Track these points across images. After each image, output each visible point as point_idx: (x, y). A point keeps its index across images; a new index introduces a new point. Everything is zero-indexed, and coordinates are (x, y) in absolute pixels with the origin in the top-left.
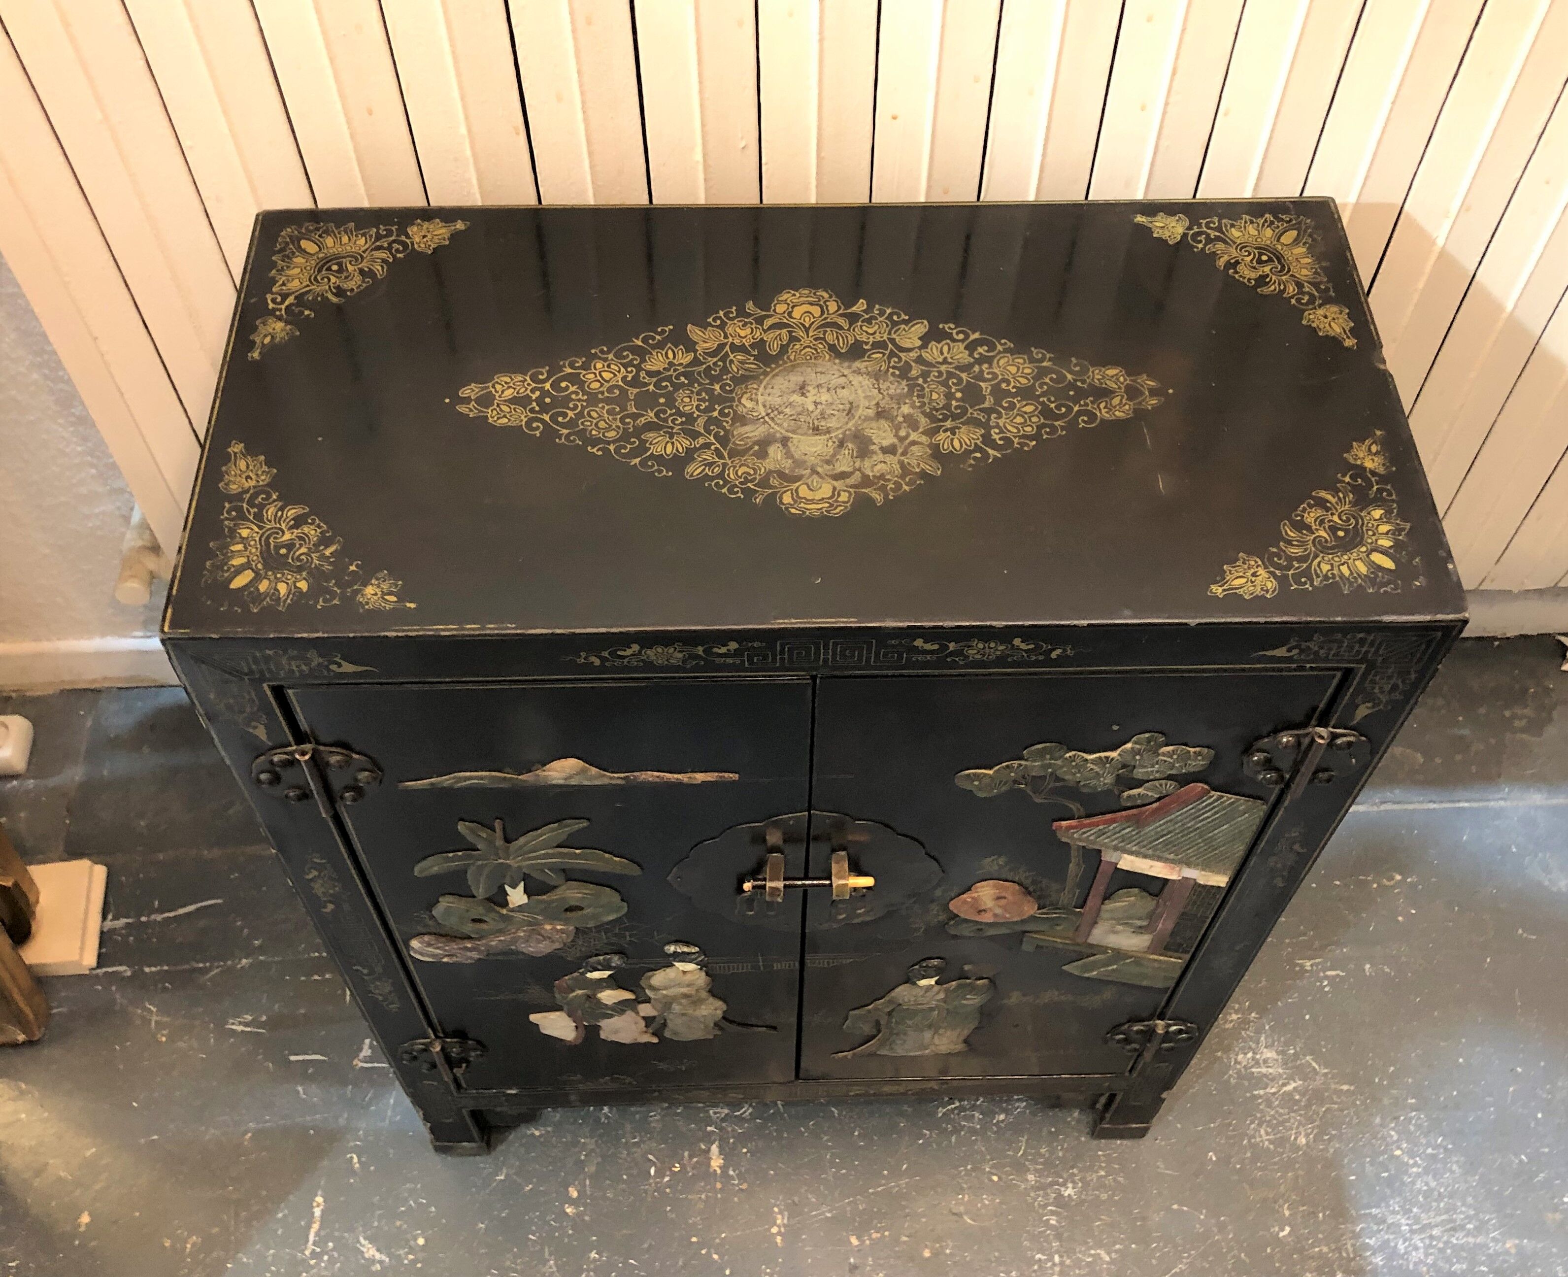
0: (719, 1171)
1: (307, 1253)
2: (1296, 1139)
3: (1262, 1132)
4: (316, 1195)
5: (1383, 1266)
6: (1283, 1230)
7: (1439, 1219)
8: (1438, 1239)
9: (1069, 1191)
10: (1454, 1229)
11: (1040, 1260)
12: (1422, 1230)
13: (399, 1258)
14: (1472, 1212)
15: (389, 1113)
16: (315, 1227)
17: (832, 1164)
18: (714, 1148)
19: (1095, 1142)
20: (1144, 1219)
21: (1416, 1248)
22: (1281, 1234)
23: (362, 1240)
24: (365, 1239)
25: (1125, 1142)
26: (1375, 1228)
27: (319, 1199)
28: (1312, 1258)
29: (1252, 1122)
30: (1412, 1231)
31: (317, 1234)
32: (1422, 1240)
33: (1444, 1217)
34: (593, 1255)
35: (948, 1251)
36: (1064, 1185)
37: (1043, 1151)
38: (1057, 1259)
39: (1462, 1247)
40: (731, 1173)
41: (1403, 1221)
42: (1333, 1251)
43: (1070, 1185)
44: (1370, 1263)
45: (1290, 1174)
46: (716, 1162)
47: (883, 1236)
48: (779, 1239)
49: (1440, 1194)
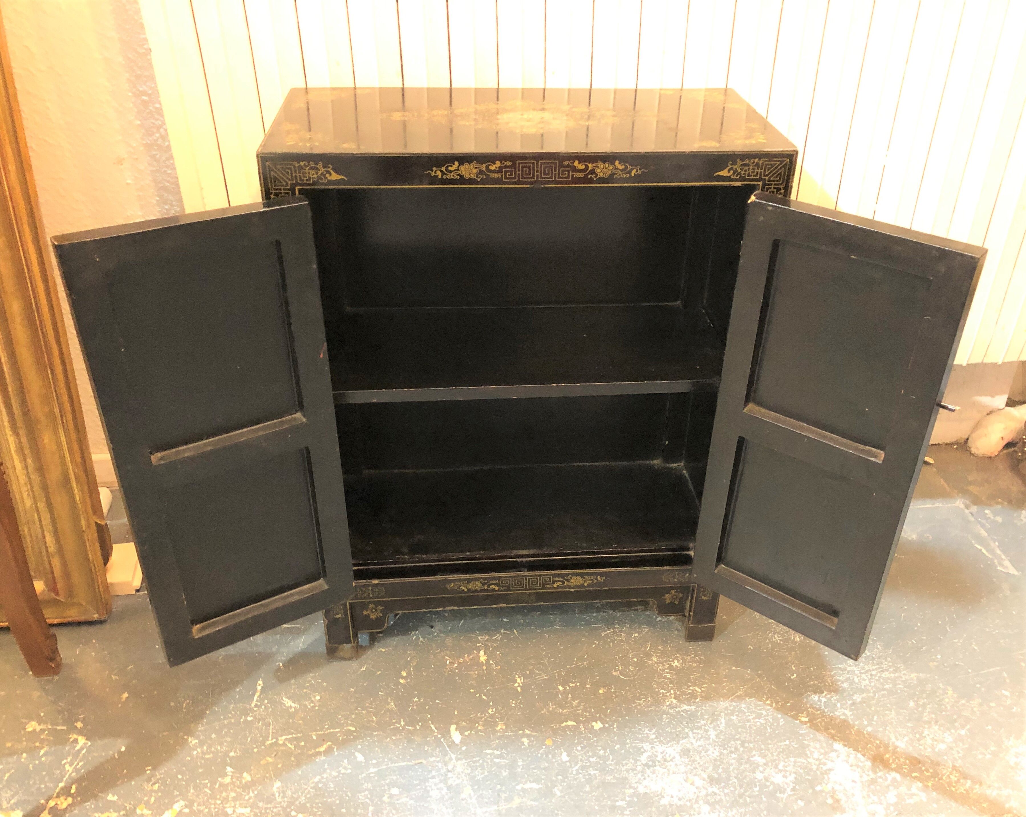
0: (484, 662)
1: (253, 705)
2: (794, 639)
3: (776, 637)
4: (259, 680)
5: (848, 688)
6: (793, 676)
7: (874, 667)
8: (876, 675)
9: (676, 663)
10: (883, 671)
11: (663, 693)
12: (867, 672)
13: (306, 706)
14: (891, 664)
15: (301, 645)
16: (257, 694)
17: (546, 656)
18: (482, 653)
19: (688, 643)
20: (717, 674)
21: (865, 680)
22: (792, 677)
23: (284, 698)
24: (286, 698)
25: (703, 643)
26: (841, 672)
27: (260, 682)
28: (810, 686)
29: (769, 633)
30: (861, 673)
31: (258, 697)
32: (867, 676)
33: (877, 666)
34: (416, 699)
35: (612, 690)
36: (673, 661)
37: (660, 648)
38: (672, 692)
39: (888, 678)
40: (491, 662)
41: (855, 669)
42: (821, 683)
43: (676, 661)
44: (841, 687)
45: (793, 653)
46: (483, 658)
47: (576, 685)
48: (519, 689)
49: (873, 657)
